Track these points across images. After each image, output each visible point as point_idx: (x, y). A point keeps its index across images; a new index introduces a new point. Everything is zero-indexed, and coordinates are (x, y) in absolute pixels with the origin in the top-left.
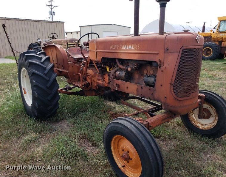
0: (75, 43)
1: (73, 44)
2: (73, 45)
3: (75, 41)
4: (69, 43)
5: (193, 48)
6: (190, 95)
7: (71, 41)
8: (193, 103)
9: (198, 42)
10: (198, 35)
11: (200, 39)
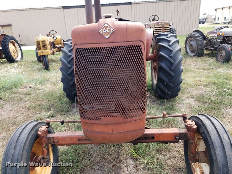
1: (159, 27)
4: (155, 27)
5: (95, 47)
6: (100, 119)
7: (158, 24)
8: (113, 131)
9: (107, 37)
10: (105, 25)
11: (112, 32)
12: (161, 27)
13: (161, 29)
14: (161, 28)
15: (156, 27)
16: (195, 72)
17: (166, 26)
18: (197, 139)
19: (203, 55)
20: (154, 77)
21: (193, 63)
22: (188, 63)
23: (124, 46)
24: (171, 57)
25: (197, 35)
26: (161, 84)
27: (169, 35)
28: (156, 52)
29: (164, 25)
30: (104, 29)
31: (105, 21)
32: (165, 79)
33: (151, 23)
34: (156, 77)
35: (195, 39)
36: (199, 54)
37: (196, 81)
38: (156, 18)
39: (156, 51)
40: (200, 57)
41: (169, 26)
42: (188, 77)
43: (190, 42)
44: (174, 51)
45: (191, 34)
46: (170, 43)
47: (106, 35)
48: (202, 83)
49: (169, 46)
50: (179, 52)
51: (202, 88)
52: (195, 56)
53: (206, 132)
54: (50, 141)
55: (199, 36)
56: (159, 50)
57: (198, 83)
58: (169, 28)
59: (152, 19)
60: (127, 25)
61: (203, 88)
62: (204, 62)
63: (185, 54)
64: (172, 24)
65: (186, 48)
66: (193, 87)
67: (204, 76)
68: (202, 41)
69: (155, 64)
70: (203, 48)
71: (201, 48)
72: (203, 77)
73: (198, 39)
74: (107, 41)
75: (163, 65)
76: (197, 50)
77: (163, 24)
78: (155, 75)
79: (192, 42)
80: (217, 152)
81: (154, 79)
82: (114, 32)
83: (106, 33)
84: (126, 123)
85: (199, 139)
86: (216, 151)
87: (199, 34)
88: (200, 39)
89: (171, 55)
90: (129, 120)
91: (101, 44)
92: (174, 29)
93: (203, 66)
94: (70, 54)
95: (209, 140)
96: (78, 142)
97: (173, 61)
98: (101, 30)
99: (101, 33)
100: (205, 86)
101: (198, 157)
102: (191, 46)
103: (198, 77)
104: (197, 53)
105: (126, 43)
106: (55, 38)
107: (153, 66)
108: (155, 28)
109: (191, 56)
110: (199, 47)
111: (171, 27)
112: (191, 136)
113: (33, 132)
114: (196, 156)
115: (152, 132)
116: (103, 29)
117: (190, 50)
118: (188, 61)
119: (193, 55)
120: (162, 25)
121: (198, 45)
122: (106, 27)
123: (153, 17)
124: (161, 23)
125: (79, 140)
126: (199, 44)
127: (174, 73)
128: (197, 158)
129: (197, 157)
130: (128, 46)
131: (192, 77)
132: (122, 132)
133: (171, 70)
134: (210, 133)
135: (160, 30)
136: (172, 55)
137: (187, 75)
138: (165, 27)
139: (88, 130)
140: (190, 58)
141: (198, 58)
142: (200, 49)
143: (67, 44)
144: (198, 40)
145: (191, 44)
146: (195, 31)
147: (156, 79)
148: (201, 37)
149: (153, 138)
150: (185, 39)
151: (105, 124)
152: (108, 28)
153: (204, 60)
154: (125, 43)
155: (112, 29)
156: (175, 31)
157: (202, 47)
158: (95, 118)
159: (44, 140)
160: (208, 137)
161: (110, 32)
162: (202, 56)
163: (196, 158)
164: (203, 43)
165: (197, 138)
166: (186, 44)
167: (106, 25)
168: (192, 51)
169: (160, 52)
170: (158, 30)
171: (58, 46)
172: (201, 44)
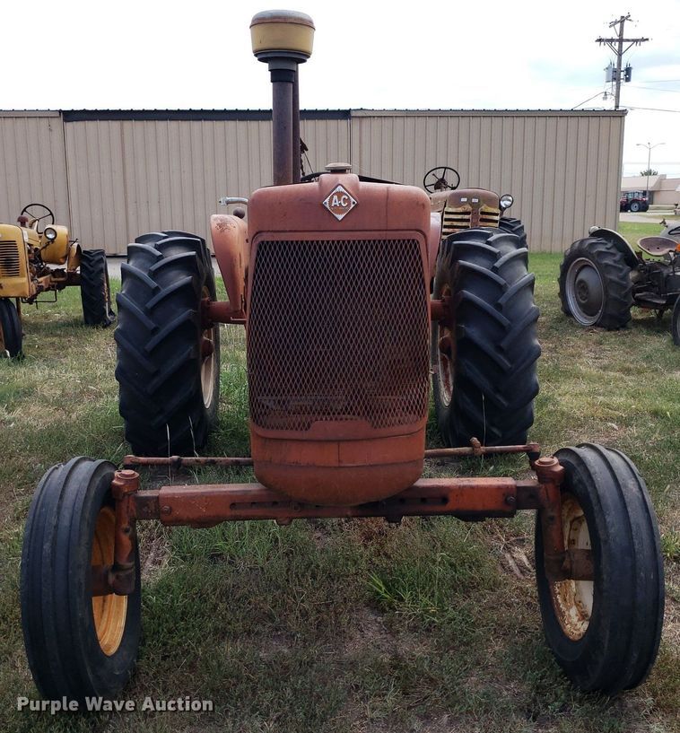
0: (469, 208)
1: (460, 210)
2: (459, 217)
3: (470, 200)
4: (447, 209)
5: (310, 239)
6: (309, 426)
7: (455, 200)
8: (339, 461)
9: (340, 217)
10: (337, 190)
11: (352, 206)
12: (468, 213)
13: (468, 220)
14: (466, 217)
15: (450, 210)
16: (591, 380)
17: (484, 208)
18: (572, 523)
19: (629, 324)
20: (442, 384)
21: (591, 351)
22: (571, 350)
23: (379, 241)
24: (499, 307)
25: (602, 249)
26: (468, 400)
27: (495, 236)
28: (449, 293)
29: (478, 205)
30: (335, 197)
31: (337, 179)
32: (482, 381)
33: (432, 195)
34: (451, 381)
35: (598, 264)
36: (612, 319)
37: (594, 405)
38: (451, 179)
39: (448, 290)
40: (618, 329)
41: (497, 211)
42: (565, 395)
43: (578, 273)
44: (511, 289)
45: (582, 241)
46: (497, 260)
47: (340, 213)
48: (617, 413)
49: (495, 270)
50: (529, 293)
51: (613, 429)
52: (596, 325)
53: (585, 478)
54: (145, 509)
55: (612, 251)
56: (459, 286)
57: (599, 414)
58: (497, 218)
59: (434, 181)
60: (388, 191)
61: (616, 427)
62: (630, 346)
63: (560, 320)
64: (508, 203)
65: (563, 294)
66: (581, 426)
67: (625, 392)
68: (621, 270)
69: (447, 334)
70: (626, 296)
71: (617, 296)
72: (621, 395)
73: (608, 261)
74: (339, 227)
75: (474, 333)
76: (606, 305)
77: (477, 201)
78: (447, 376)
79: (584, 275)
80: (608, 519)
81: (443, 389)
82: (356, 206)
83: (339, 209)
84: (374, 439)
85: (576, 522)
86: (606, 517)
87: (609, 245)
88: (615, 261)
89: (500, 301)
90: (383, 431)
91: (324, 233)
92: (519, 222)
93: (624, 361)
94: (154, 284)
95: (592, 496)
96: (229, 513)
97: (505, 321)
98: (327, 200)
99: (327, 206)
100: (625, 423)
101: (571, 561)
102: (582, 287)
103: (604, 395)
104: (604, 317)
105: (385, 232)
106: (51, 236)
107: (439, 340)
108: (447, 213)
109: (583, 327)
110: (613, 294)
111: (506, 215)
112: (548, 497)
113: (98, 480)
114: (564, 558)
115: (441, 484)
116: (332, 197)
117: (580, 305)
118: (572, 344)
119: (591, 322)
120: (472, 204)
121: (607, 284)
122: (340, 194)
123: (440, 174)
124: (469, 196)
125: (233, 505)
126: (612, 281)
127: (512, 362)
128: (568, 567)
129: (566, 564)
130: (389, 241)
131: (581, 394)
132: (363, 466)
133: (500, 349)
134: (594, 476)
135: (464, 224)
136: (502, 301)
137: (564, 387)
138: (483, 213)
139: (270, 462)
140: (579, 332)
141: (607, 333)
142: (616, 299)
143: (143, 250)
144: (607, 265)
145: (581, 281)
146: (595, 234)
147: (448, 389)
148: (617, 257)
149: (445, 500)
150: (561, 260)
151: (319, 441)
152: (344, 197)
153: (628, 340)
154: (381, 233)
155: (353, 200)
156: (522, 227)
157: (623, 293)
158: (294, 424)
159: (128, 507)
160: (590, 489)
161: (348, 206)
162: (624, 327)
163: (564, 564)
164: (625, 277)
165: (571, 519)
166: (562, 281)
167: (340, 189)
168: (588, 309)
169: (465, 291)
170: (455, 224)
171: (53, 267)
172: (617, 283)
